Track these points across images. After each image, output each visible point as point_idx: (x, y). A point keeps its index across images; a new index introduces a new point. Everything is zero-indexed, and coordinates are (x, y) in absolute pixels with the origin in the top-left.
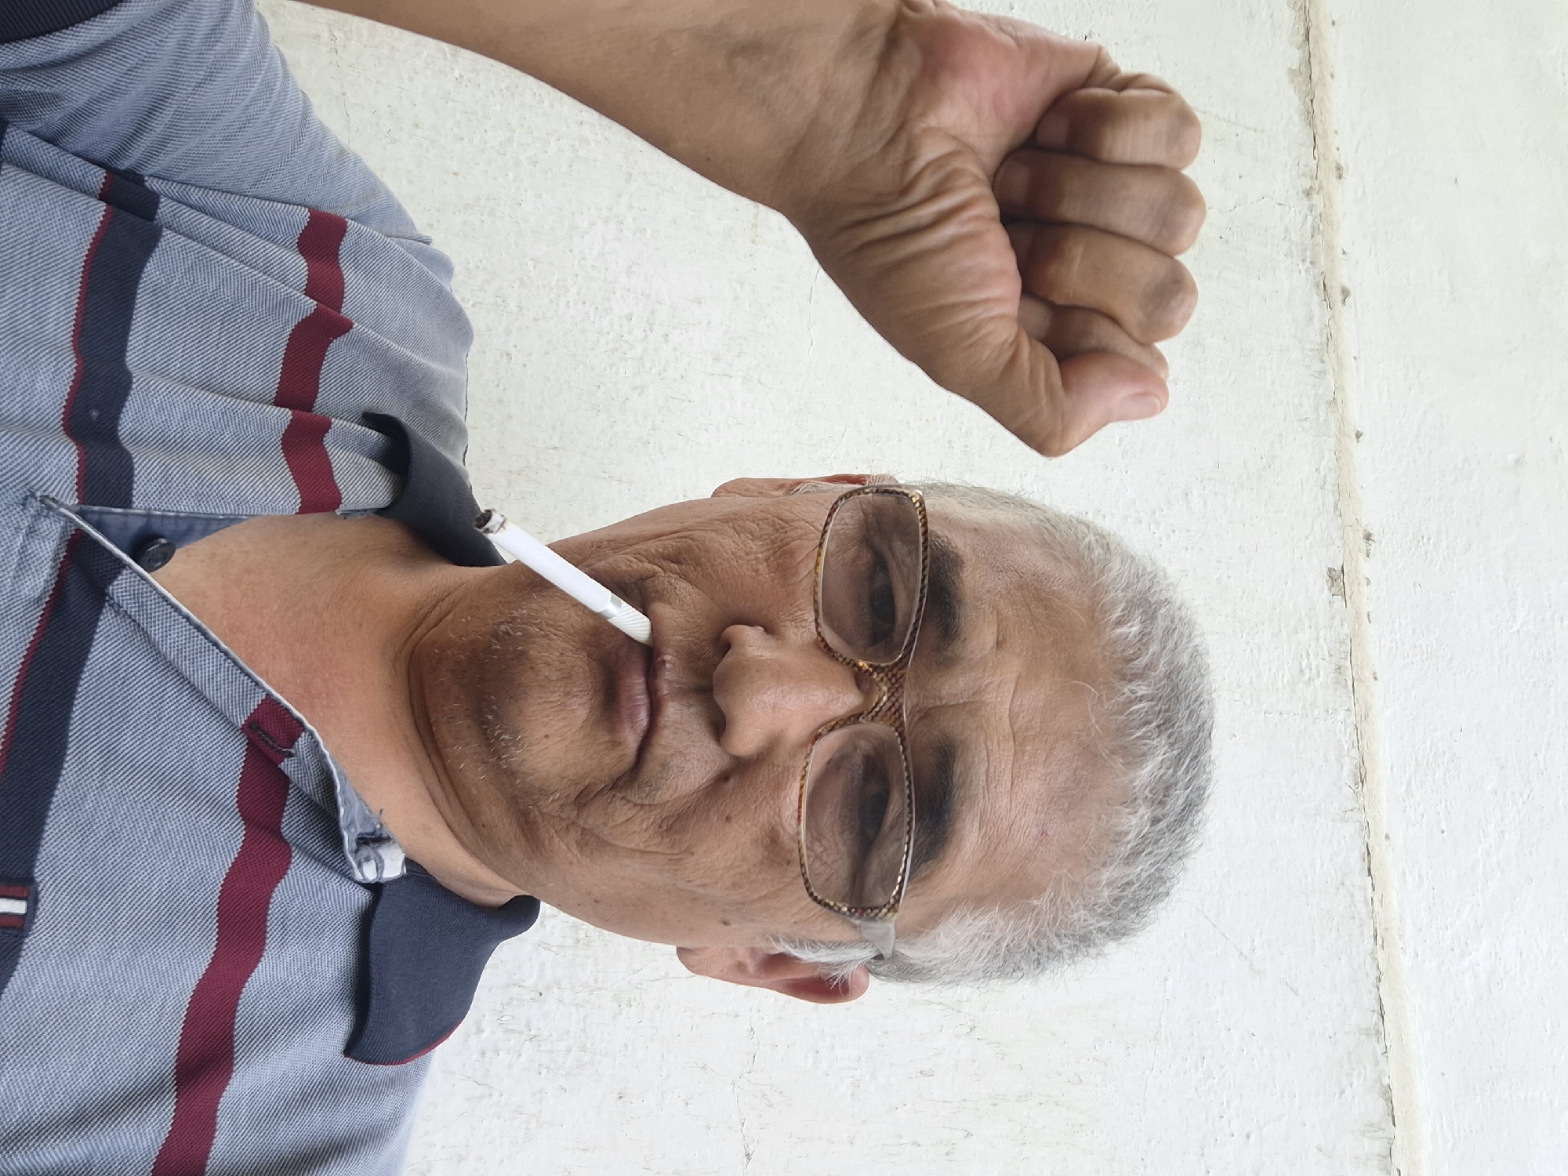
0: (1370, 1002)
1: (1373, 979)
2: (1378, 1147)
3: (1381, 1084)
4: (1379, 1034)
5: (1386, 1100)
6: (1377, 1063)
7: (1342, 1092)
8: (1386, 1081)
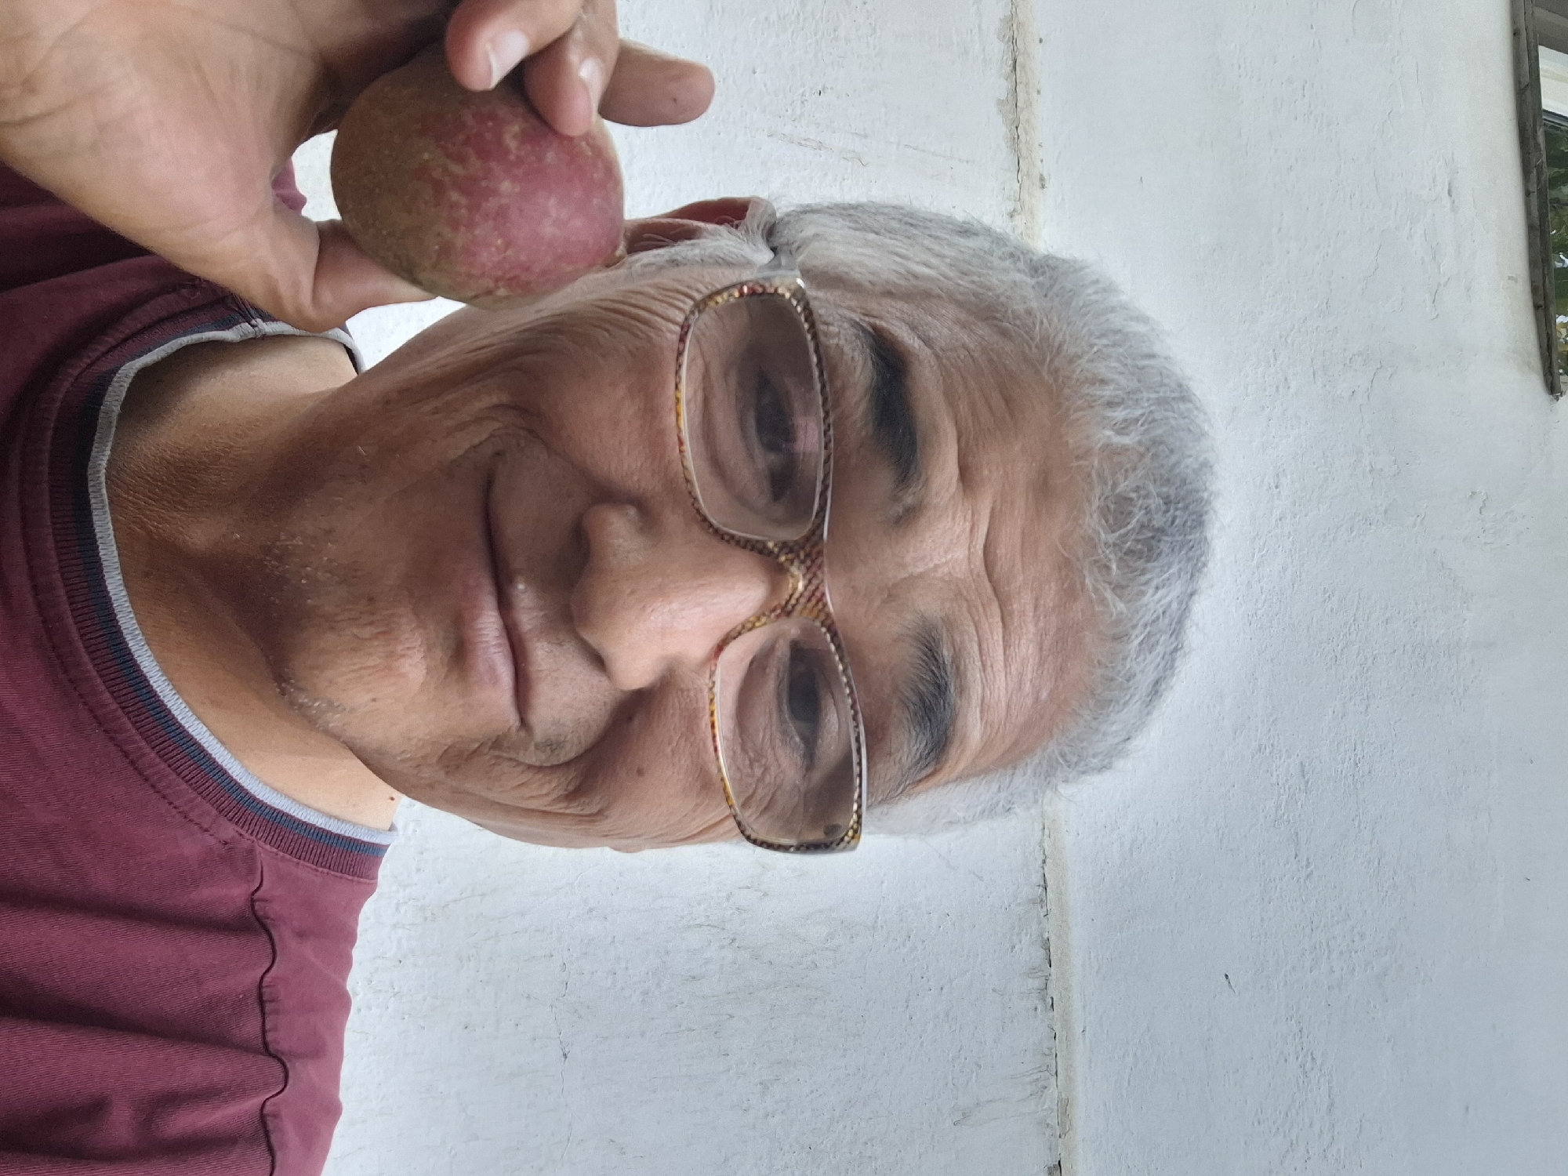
0: (1036, 878)
1: (1040, 862)
2: (1037, 983)
3: (1042, 937)
4: (1042, 902)
5: (1045, 949)
6: (1040, 923)
7: (1013, 947)
8: (1046, 935)
